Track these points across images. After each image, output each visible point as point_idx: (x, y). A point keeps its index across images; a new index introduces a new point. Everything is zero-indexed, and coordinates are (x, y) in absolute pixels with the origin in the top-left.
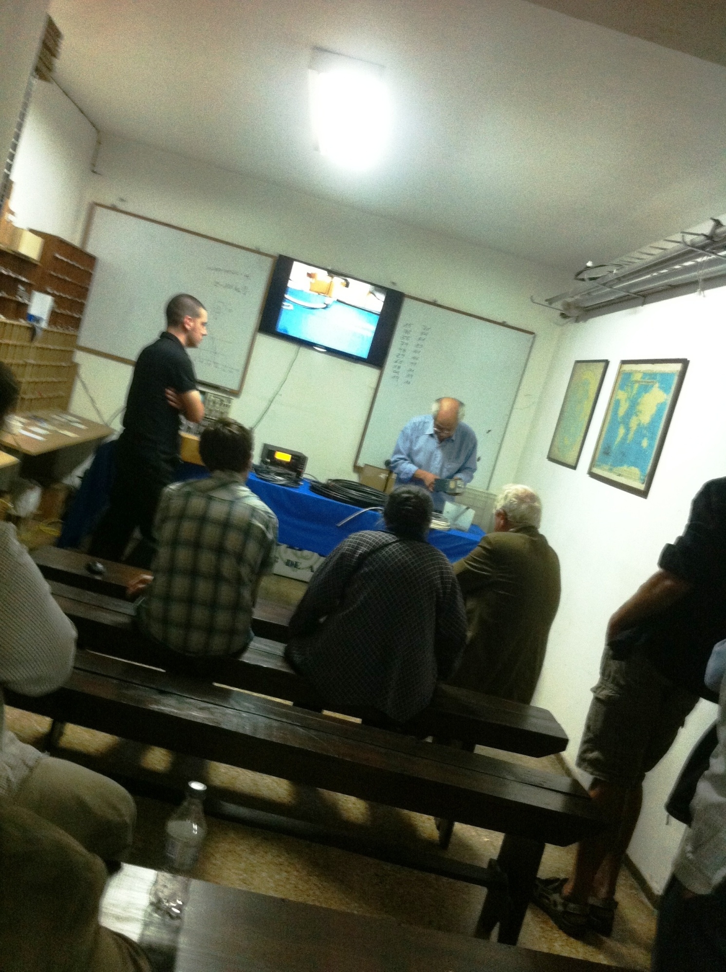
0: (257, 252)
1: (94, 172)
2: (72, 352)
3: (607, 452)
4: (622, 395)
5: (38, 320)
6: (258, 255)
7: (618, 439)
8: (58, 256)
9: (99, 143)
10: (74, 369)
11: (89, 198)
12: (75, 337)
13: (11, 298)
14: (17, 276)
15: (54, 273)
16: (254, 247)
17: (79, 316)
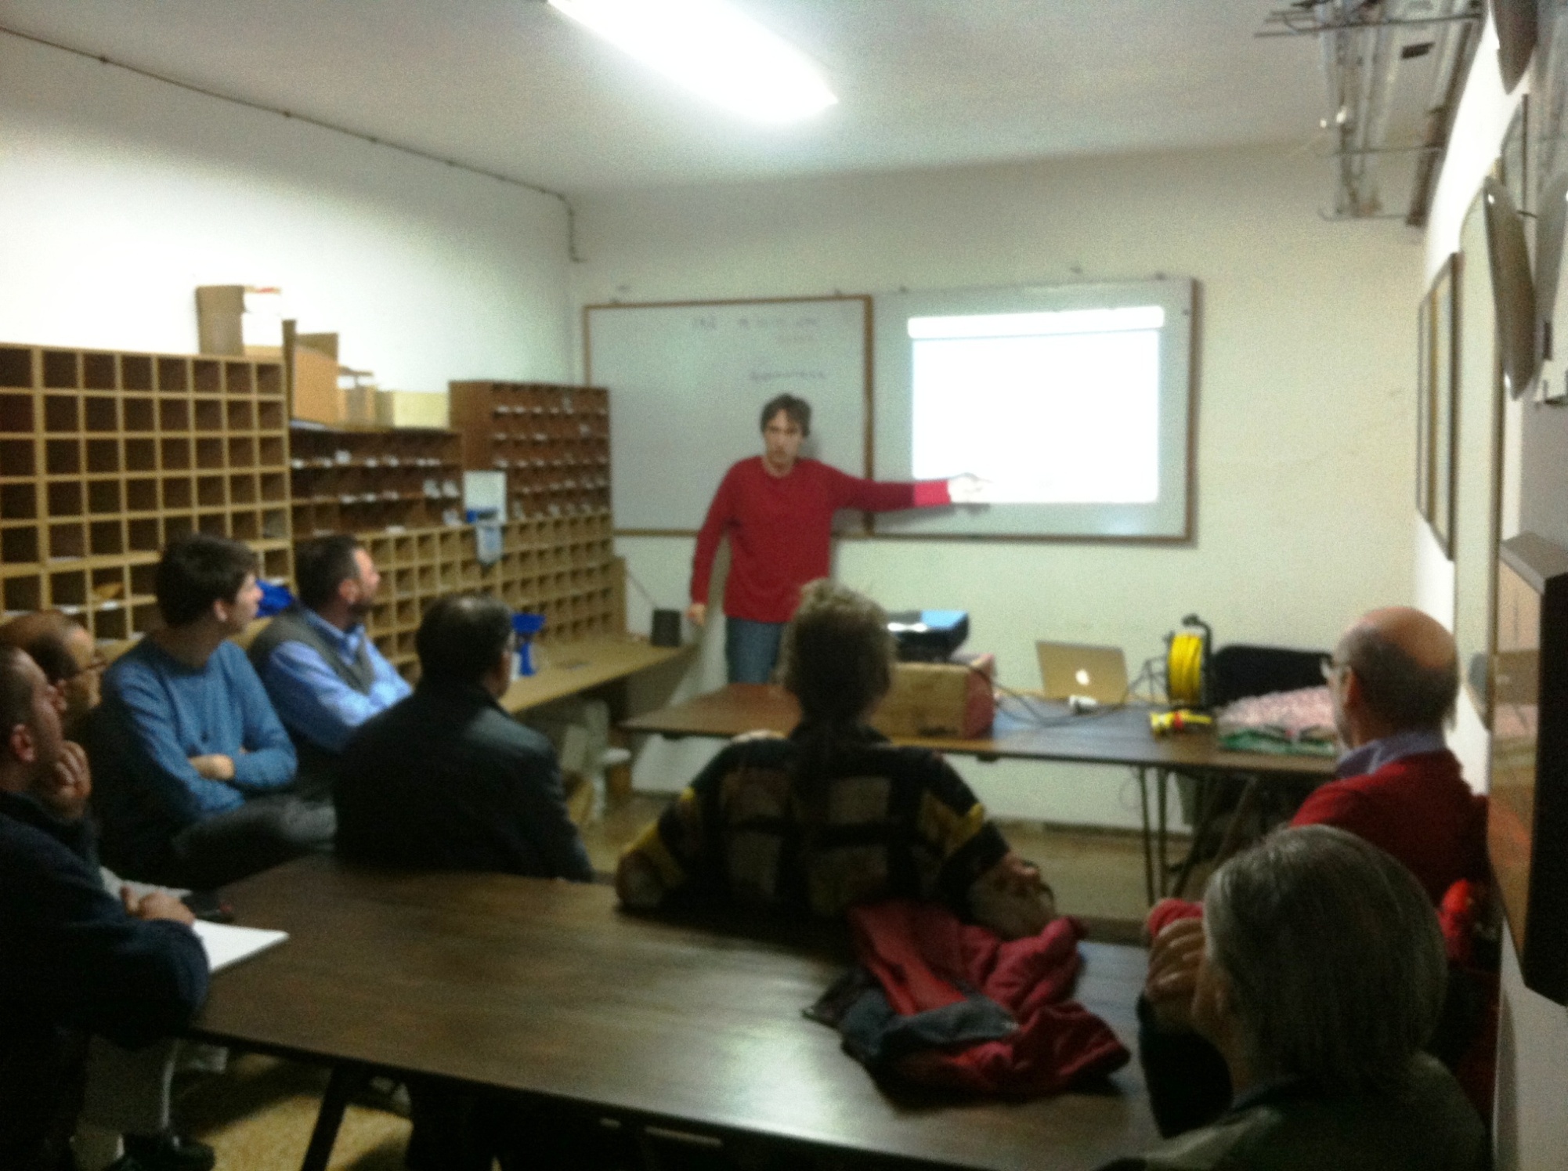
0: (839, 297)
1: (576, 260)
2: (605, 544)
5: (487, 515)
6: (838, 305)
8: (503, 409)
9: (571, 213)
10: (614, 568)
11: (579, 300)
12: (606, 519)
13: (410, 496)
14: (408, 461)
15: (501, 436)
16: (831, 293)
17: (601, 483)
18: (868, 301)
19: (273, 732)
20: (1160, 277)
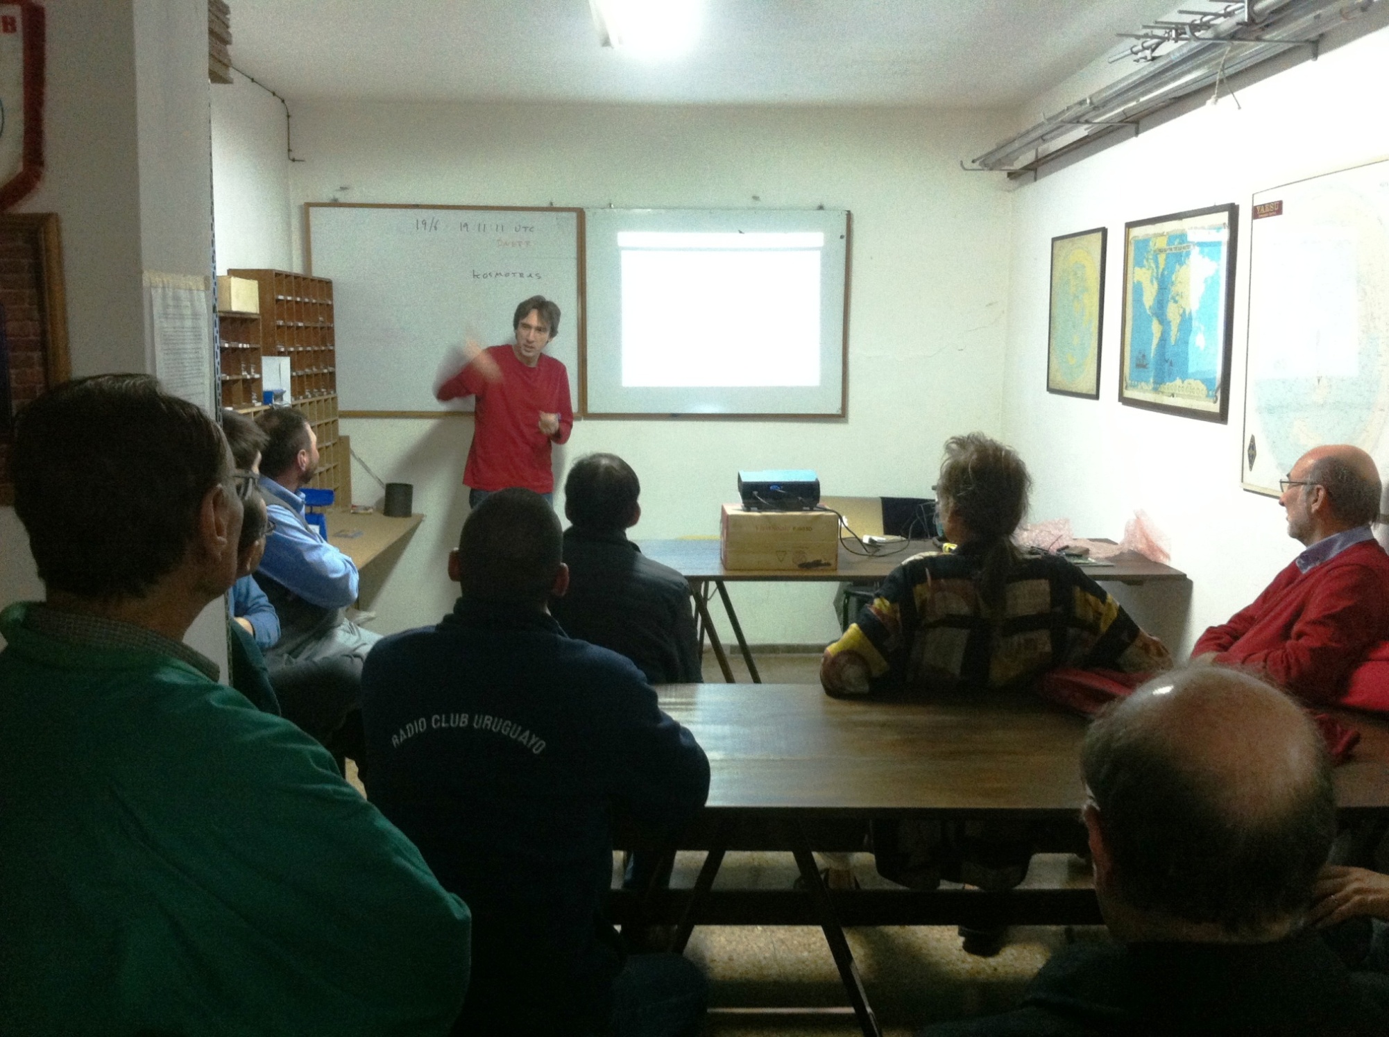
0: (551, 209)
1: (294, 160)
2: (334, 422)
3: (1141, 364)
4: (1142, 275)
5: (279, 396)
6: (553, 214)
7: (1155, 341)
8: (281, 297)
9: (288, 116)
10: (343, 445)
11: (298, 198)
12: (333, 401)
13: (235, 377)
14: (234, 345)
15: (281, 323)
16: (545, 204)
17: (331, 369)
18: (581, 214)
19: (259, 597)
20: (821, 208)
